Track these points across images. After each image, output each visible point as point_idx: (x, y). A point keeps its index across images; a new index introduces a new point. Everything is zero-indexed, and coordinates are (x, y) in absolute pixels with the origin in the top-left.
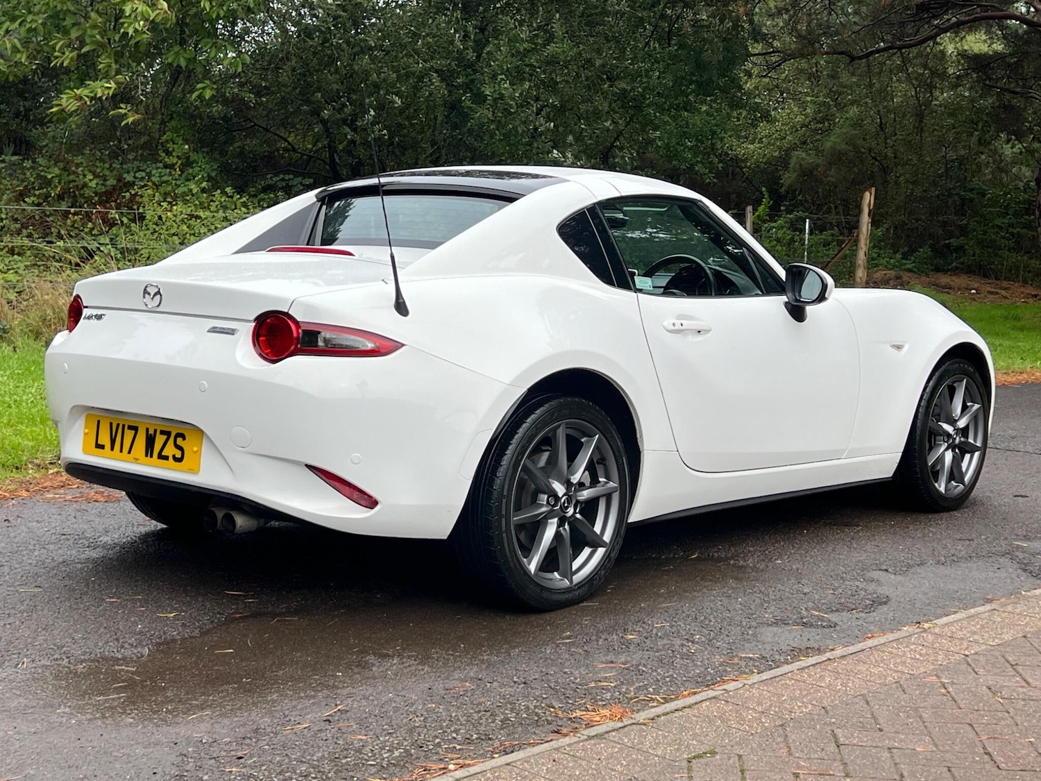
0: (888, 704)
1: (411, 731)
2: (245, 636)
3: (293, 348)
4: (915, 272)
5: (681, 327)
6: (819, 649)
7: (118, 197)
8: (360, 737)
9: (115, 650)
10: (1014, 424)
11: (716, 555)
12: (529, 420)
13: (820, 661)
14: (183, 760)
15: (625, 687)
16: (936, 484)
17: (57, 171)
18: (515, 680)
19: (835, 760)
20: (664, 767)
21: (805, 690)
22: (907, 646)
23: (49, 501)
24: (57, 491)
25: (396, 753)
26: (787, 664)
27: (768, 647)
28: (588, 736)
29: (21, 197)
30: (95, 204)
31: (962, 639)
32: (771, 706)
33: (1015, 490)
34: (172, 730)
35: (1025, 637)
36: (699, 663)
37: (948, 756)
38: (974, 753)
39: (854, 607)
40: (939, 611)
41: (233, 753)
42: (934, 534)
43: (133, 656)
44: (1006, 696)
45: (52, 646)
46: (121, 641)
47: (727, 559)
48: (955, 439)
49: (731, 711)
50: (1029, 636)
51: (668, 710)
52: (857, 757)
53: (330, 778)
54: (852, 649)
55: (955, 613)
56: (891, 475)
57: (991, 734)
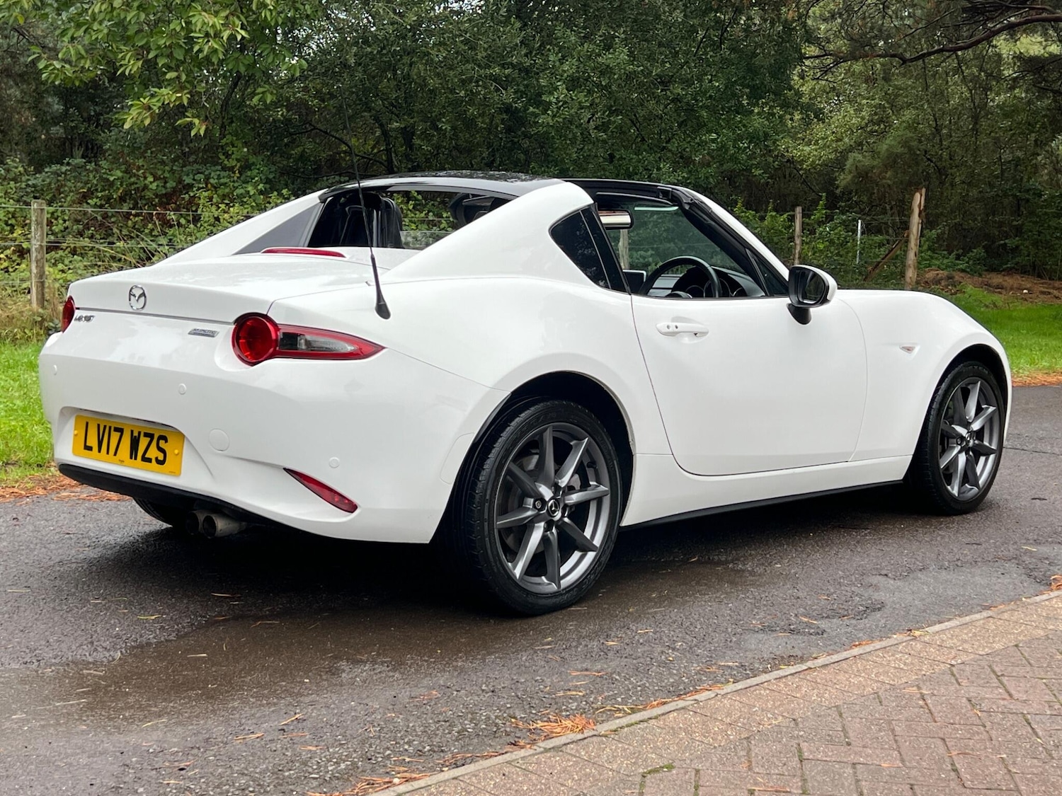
0: (862, 716)
1: (363, 742)
2: (222, 639)
3: (272, 350)
4: (968, 272)
5: (676, 330)
6: (802, 658)
7: (177, 199)
8: (310, 748)
9: (87, 654)
10: (1046, 425)
11: (716, 558)
12: (513, 424)
13: (800, 670)
14: (124, 771)
15: (593, 696)
16: (949, 487)
17: (119, 174)
18: (484, 688)
19: (795, 776)
20: (616, 781)
21: (779, 700)
22: (893, 655)
23: (62, 499)
24: (73, 489)
25: (343, 766)
26: (766, 673)
27: (750, 655)
28: (545, 749)
29: (84, 198)
30: (155, 206)
31: (952, 648)
32: (739, 718)
33: (1032, 493)
34: (122, 738)
35: (1016, 646)
36: (675, 672)
37: (914, 773)
38: (941, 769)
39: (846, 613)
40: (934, 618)
41: (176, 764)
42: (943, 537)
43: (104, 659)
44: (985, 709)
45: (24, 649)
46: (95, 643)
47: (727, 562)
48: (969, 441)
49: (697, 722)
50: (1021, 645)
51: (633, 721)
52: (818, 773)
53: (268, 792)
54: (835, 658)
55: (949, 620)
56: (902, 478)
57: (963, 749)
